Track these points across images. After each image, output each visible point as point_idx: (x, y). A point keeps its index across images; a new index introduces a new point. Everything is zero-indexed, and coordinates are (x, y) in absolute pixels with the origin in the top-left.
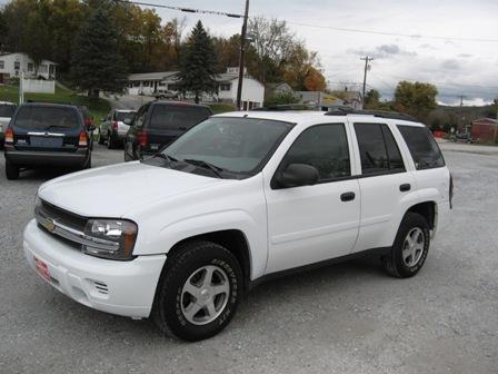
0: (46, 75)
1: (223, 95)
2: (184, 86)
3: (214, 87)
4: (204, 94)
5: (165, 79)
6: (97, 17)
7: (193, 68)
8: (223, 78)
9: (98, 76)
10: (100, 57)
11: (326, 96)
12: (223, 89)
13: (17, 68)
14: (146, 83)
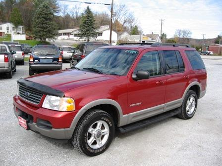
0: (21, 32)
1: (99, 38)
2: (82, 35)
3: (95, 35)
4: (91, 38)
5: (73, 32)
6: (44, 6)
7: (86, 27)
8: (99, 30)
9: (46, 32)
10: (46, 23)
11: (144, 36)
12: (99, 35)
13: (8, 29)
14: (64, 34)
